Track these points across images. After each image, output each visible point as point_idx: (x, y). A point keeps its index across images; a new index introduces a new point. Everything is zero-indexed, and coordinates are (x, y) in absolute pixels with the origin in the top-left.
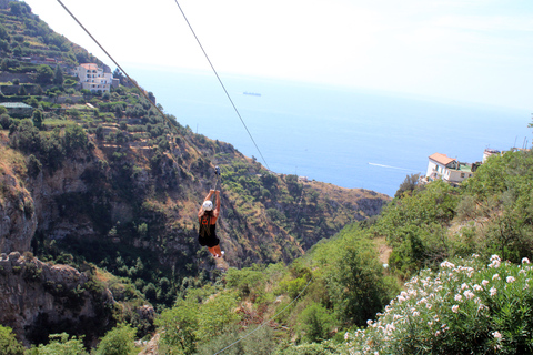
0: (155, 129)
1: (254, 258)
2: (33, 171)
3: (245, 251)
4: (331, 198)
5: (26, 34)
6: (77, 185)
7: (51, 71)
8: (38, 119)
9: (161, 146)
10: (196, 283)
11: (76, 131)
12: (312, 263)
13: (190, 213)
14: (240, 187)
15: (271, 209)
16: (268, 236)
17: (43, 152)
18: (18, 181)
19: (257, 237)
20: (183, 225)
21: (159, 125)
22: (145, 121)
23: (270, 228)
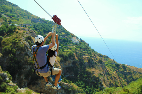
0: (89, 52)
1: (113, 85)
2: (61, 61)
3: (111, 83)
4: (135, 71)
5: (61, 31)
6: (71, 65)
7: (66, 39)
8: (63, 50)
9: (90, 56)
10: (98, 90)
11: (71, 52)
12: (129, 88)
13: (97, 73)
14: (110, 67)
15: (118, 73)
16: (117, 80)
17: (64, 57)
18: (58, 63)
19: (114, 80)
20: (95, 76)
21: (90, 51)
22: (87, 50)
23: (118, 77)
